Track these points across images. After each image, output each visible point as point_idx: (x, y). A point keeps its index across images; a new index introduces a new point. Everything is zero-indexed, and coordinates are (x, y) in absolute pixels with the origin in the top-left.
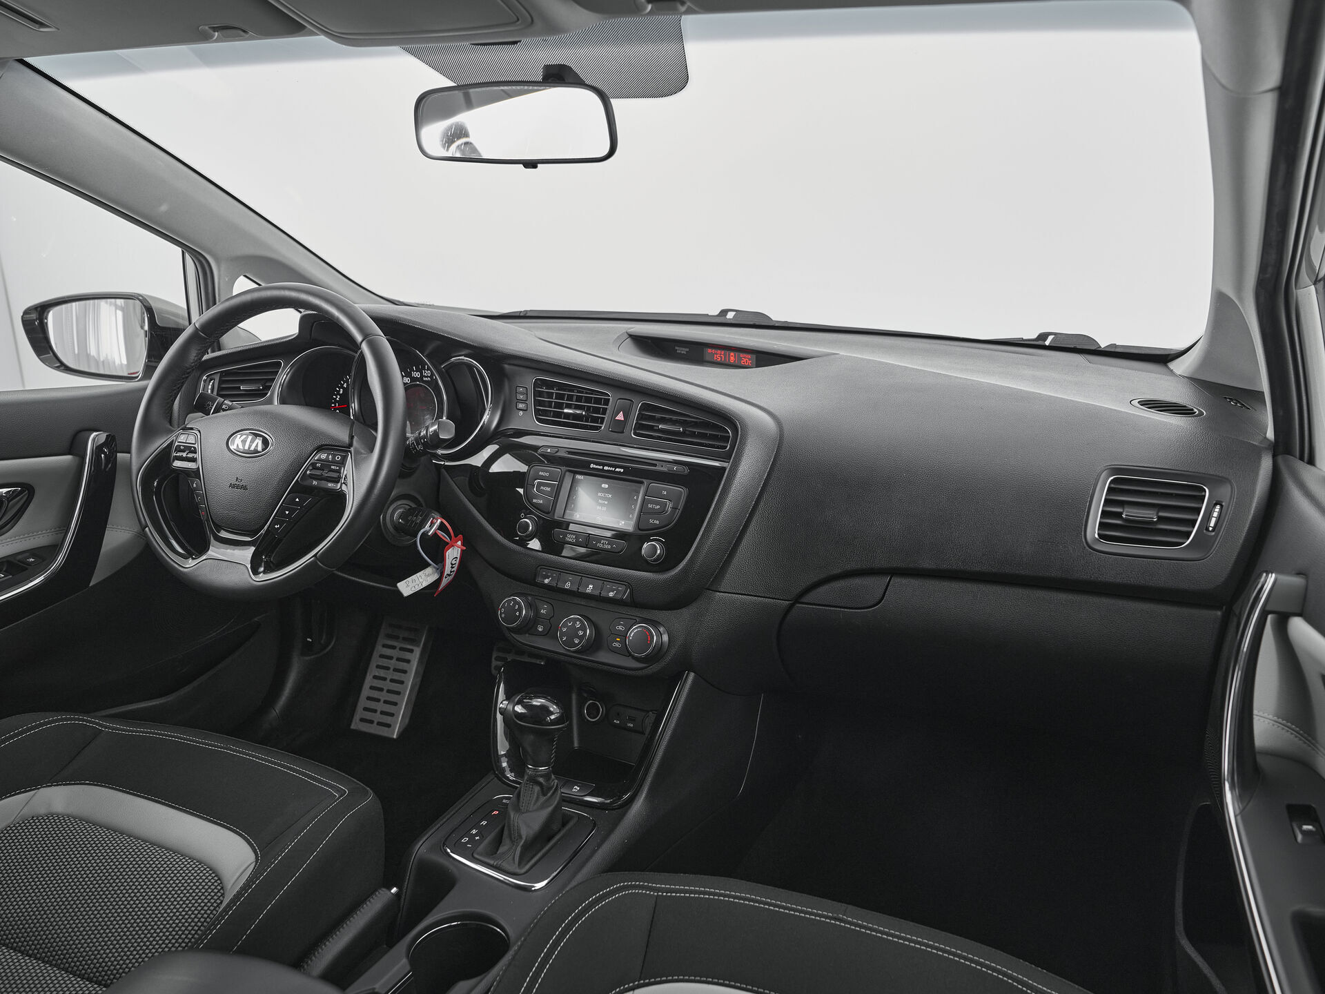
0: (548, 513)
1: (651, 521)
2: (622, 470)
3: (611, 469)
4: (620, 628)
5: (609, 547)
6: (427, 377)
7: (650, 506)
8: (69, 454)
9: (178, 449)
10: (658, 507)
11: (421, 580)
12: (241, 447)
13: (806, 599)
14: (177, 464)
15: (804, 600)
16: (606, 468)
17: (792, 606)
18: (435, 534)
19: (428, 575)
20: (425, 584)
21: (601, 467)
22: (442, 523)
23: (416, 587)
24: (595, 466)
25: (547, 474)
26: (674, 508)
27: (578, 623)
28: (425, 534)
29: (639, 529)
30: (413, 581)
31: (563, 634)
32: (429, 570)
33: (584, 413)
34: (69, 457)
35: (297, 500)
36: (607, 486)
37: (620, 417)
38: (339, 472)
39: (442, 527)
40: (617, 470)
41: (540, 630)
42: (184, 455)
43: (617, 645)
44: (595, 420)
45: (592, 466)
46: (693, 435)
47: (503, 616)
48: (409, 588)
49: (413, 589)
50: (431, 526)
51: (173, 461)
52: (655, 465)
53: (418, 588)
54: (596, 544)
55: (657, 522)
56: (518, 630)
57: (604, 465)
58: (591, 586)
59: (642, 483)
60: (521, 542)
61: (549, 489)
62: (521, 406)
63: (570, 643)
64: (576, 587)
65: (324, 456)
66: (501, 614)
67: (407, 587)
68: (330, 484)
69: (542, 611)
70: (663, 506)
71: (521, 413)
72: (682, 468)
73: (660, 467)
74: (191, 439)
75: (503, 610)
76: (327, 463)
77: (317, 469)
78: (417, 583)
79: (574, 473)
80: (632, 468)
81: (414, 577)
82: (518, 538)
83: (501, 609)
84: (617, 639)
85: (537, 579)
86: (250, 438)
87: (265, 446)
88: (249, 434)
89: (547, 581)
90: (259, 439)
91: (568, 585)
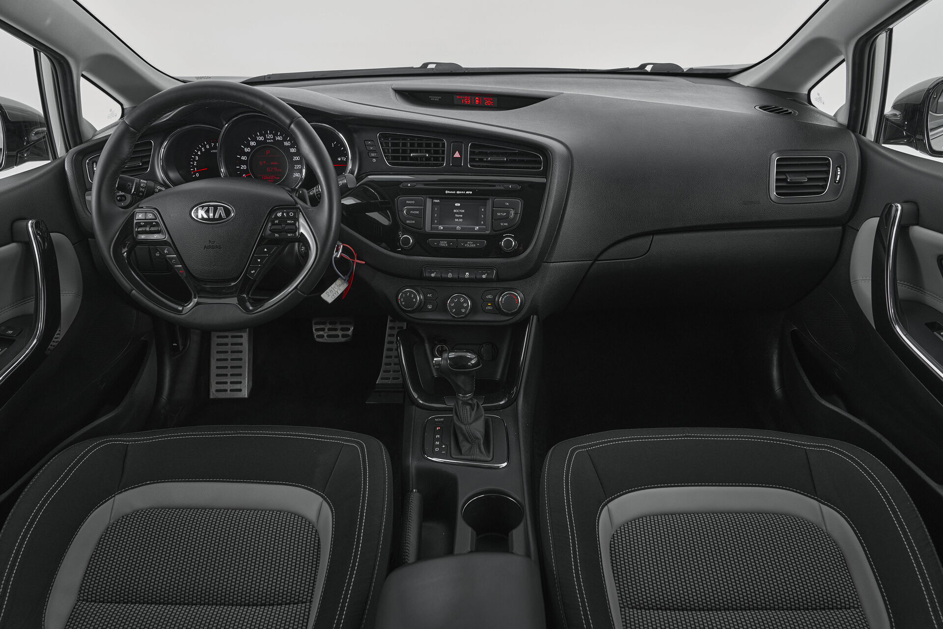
0: (421, 229)
1: (502, 224)
2: (471, 193)
3: (462, 192)
4: (489, 297)
5: (475, 245)
6: (270, 139)
7: (499, 214)
8: (13, 242)
9: (139, 225)
10: (505, 214)
11: (336, 290)
12: (205, 216)
13: (602, 257)
14: (143, 237)
15: (600, 259)
16: (458, 192)
17: (594, 262)
18: (341, 256)
19: (340, 286)
20: (340, 292)
21: (454, 192)
22: (343, 246)
23: (334, 295)
24: (449, 192)
25: (413, 202)
26: (516, 213)
27: (461, 299)
28: (336, 258)
29: (495, 231)
30: (331, 291)
31: (452, 308)
32: (338, 282)
33: (427, 155)
34: (13, 245)
35: (266, 250)
36: (459, 205)
37: (457, 155)
38: (294, 224)
39: (345, 250)
40: (467, 192)
41: (430, 307)
42: (148, 229)
43: (489, 308)
44: (436, 159)
45: (447, 192)
46: (514, 161)
47: (403, 303)
48: (330, 297)
49: (333, 297)
50: (337, 251)
51: (137, 236)
52: (495, 186)
53: (336, 296)
54: (464, 245)
55: (507, 224)
56: (418, 311)
57: (456, 190)
58: (467, 273)
59: (488, 199)
60: (404, 252)
61: (418, 212)
62: (373, 155)
63: (458, 312)
64: (456, 276)
65: (279, 215)
66: (401, 302)
67: (329, 296)
68: (289, 235)
69: (428, 295)
70: (508, 213)
71: (374, 160)
72: (515, 186)
73: (498, 187)
74: (150, 216)
75: (402, 300)
76: (282, 220)
77: (276, 224)
78: (334, 292)
79: (433, 198)
80: (479, 190)
81: (330, 288)
82: (400, 249)
83: (400, 299)
84: (489, 304)
85: (425, 275)
86: (211, 209)
87: (227, 212)
88: (209, 206)
89: (433, 275)
90: (221, 209)
91: (450, 275)
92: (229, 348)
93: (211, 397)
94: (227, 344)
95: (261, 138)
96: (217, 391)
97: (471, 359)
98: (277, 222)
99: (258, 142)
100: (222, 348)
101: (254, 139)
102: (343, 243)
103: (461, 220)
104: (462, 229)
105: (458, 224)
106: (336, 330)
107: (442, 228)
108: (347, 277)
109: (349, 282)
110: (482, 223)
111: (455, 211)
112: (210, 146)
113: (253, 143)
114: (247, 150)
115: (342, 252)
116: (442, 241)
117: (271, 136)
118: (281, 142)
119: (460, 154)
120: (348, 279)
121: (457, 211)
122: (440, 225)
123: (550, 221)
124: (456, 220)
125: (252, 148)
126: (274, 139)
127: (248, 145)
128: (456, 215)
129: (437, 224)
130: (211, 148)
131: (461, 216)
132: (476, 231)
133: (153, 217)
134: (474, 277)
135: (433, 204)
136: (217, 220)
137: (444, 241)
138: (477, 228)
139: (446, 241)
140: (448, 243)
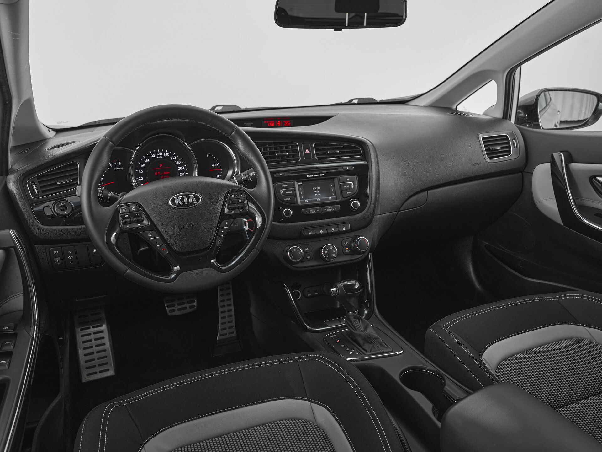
0: (295, 204)
1: (348, 193)
2: (324, 175)
3: (318, 175)
4: (346, 243)
5: (333, 209)
6: (160, 156)
7: (345, 187)
9: (123, 218)
10: (348, 186)
12: (181, 203)
13: (402, 209)
15: (401, 209)
16: (315, 176)
18: (248, 229)
21: (313, 176)
24: (309, 176)
25: (286, 186)
26: (355, 185)
27: (331, 247)
29: (344, 198)
31: (325, 255)
33: (288, 154)
35: (227, 223)
37: (307, 152)
40: (321, 175)
41: (308, 258)
42: (132, 220)
43: (348, 251)
44: (293, 156)
45: (307, 176)
46: (343, 153)
47: (293, 257)
52: (337, 169)
54: (326, 210)
55: (351, 193)
56: (301, 261)
57: (314, 174)
58: (333, 229)
59: (335, 178)
60: (288, 221)
61: (291, 192)
63: (331, 257)
64: (326, 232)
65: (233, 196)
66: (291, 256)
68: (241, 210)
69: (306, 249)
70: (350, 185)
72: (350, 167)
73: (340, 170)
74: (133, 209)
76: (235, 200)
77: (231, 204)
79: (298, 182)
80: (328, 172)
82: (283, 220)
83: (290, 254)
84: (347, 249)
85: (304, 234)
86: (185, 197)
87: (197, 199)
88: (182, 195)
89: (310, 234)
90: (191, 196)
91: (322, 232)
92: (92, 337)
93: (84, 381)
94: (90, 334)
95: (153, 156)
96: (88, 375)
97: (355, 285)
98: (231, 202)
99: (151, 159)
100: (85, 338)
101: (148, 157)
103: (319, 194)
104: (321, 200)
105: (318, 197)
106: (184, 303)
107: (307, 201)
110: (333, 194)
111: (314, 189)
112: (113, 164)
113: (147, 160)
114: (143, 165)
117: (161, 154)
118: (168, 158)
119: (309, 151)
121: (315, 188)
122: (306, 199)
124: (316, 195)
125: (146, 163)
126: (163, 155)
127: (143, 162)
128: (315, 192)
129: (303, 199)
130: (114, 166)
131: (319, 191)
132: (330, 200)
133: (136, 210)
134: (337, 230)
135: (299, 185)
136: (190, 205)
137: (312, 209)
138: (331, 198)
139: (314, 209)
140: (316, 210)
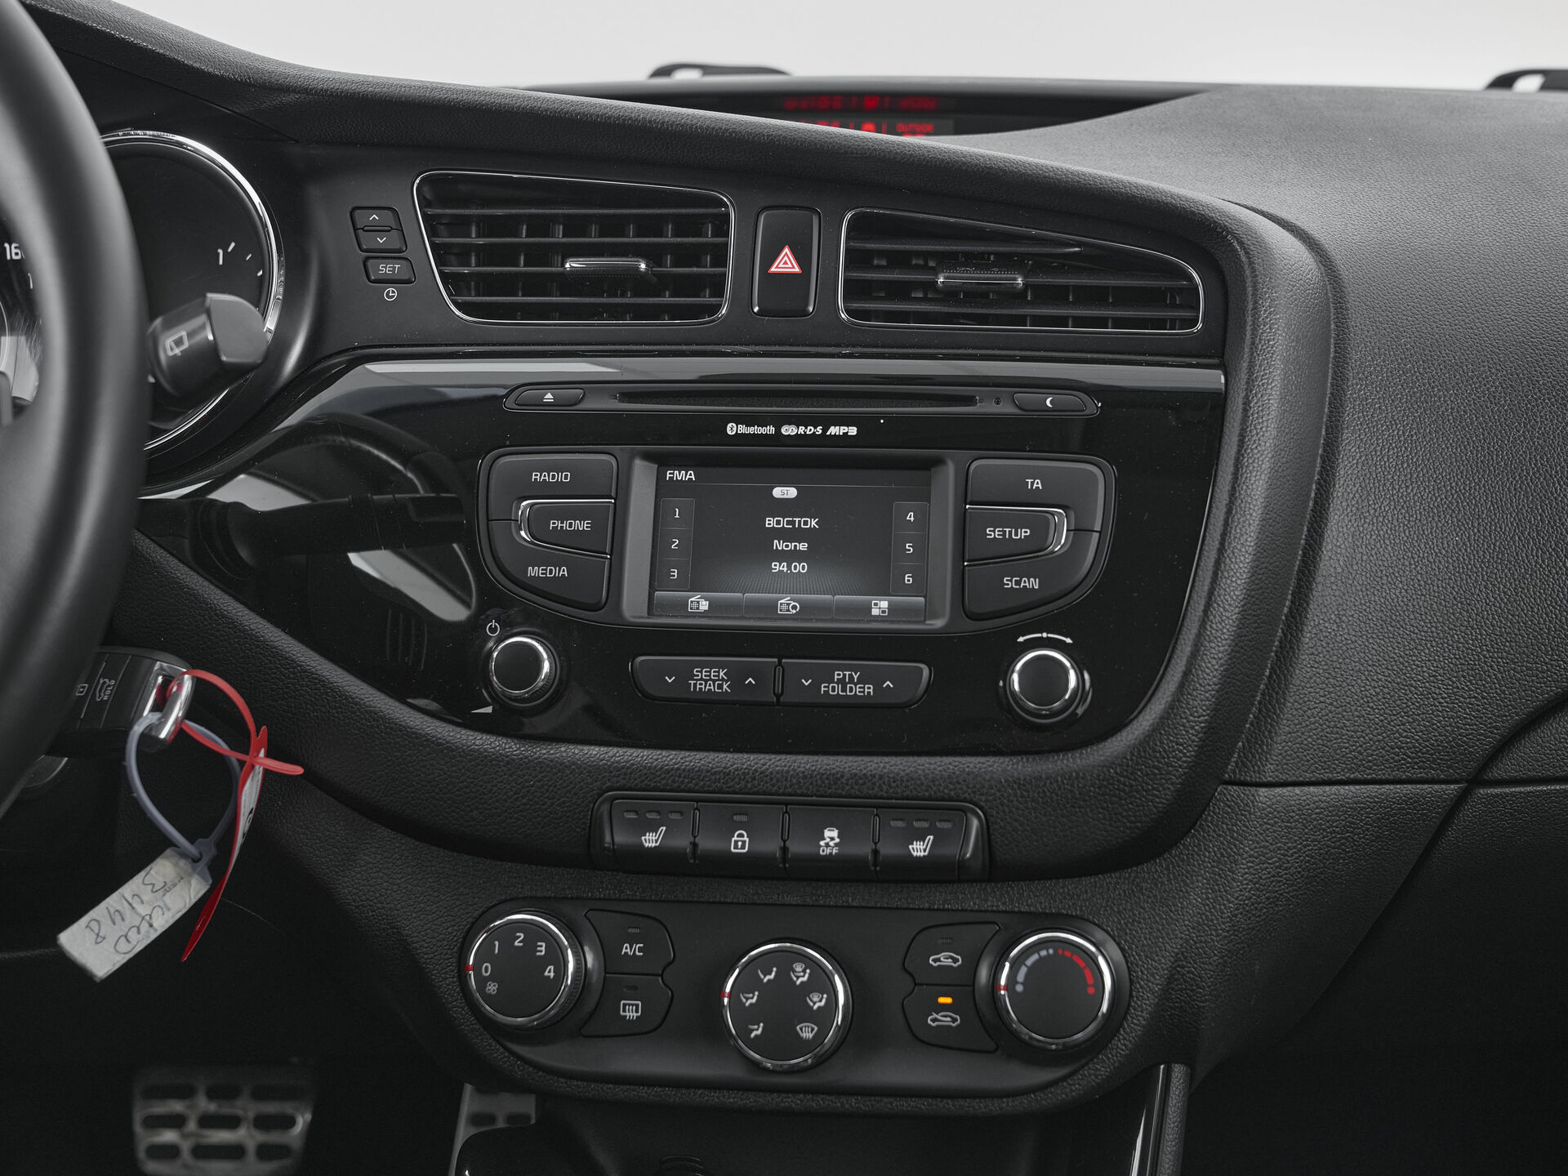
0: (596, 608)
1: (1009, 583)
2: (853, 431)
3: (810, 430)
4: (945, 959)
5: (869, 689)
7: (993, 533)
10: (1024, 533)
11: (143, 910)
13: (1506, 767)
15: (1496, 773)
16: (788, 430)
17: (1461, 799)
18: (180, 733)
19: (166, 888)
20: (162, 922)
21: (770, 430)
22: (198, 684)
23: (133, 935)
24: (742, 429)
25: (564, 477)
26: (1079, 531)
27: (799, 967)
28: (148, 738)
29: (973, 616)
30: (116, 917)
31: (746, 1017)
32: (162, 869)
33: (643, 266)
36: (792, 492)
39: (203, 705)
40: (833, 430)
43: (945, 1019)
44: (691, 286)
45: (731, 429)
46: (1057, 295)
47: (492, 988)
48: (107, 946)
49: (123, 946)
50: (162, 705)
52: (969, 400)
53: (140, 941)
54: (815, 686)
55: (1033, 583)
56: (556, 1033)
57: (779, 421)
58: (831, 834)
59: (939, 462)
60: (506, 722)
61: (584, 526)
62: (385, 269)
63: (781, 1041)
64: (772, 846)
66: (482, 982)
67: (99, 939)
69: (626, 949)
70: (1041, 528)
71: (391, 293)
72: (1070, 399)
73: (986, 407)
75: (487, 969)
78: (131, 919)
79: (664, 462)
80: (889, 418)
81: (113, 901)
82: (489, 710)
83: (477, 967)
84: (942, 1000)
85: (608, 838)
89: (650, 840)
91: (740, 843)
102: (194, 664)
103: (801, 568)
104: (806, 609)
105: (787, 584)
106: (232, 1123)
107: (704, 606)
108: (207, 847)
109: (216, 869)
110: (908, 579)
111: (770, 522)
115: (191, 713)
116: (702, 665)
119: (802, 257)
120: (209, 851)
121: (784, 523)
122: (695, 588)
123: (1254, 573)
124: (776, 567)
128: (779, 545)
129: (678, 586)
131: (803, 546)
132: (877, 619)
134: (864, 849)
135: (664, 489)
137: (711, 665)
138: (884, 604)
139: (721, 666)
140: (736, 677)
